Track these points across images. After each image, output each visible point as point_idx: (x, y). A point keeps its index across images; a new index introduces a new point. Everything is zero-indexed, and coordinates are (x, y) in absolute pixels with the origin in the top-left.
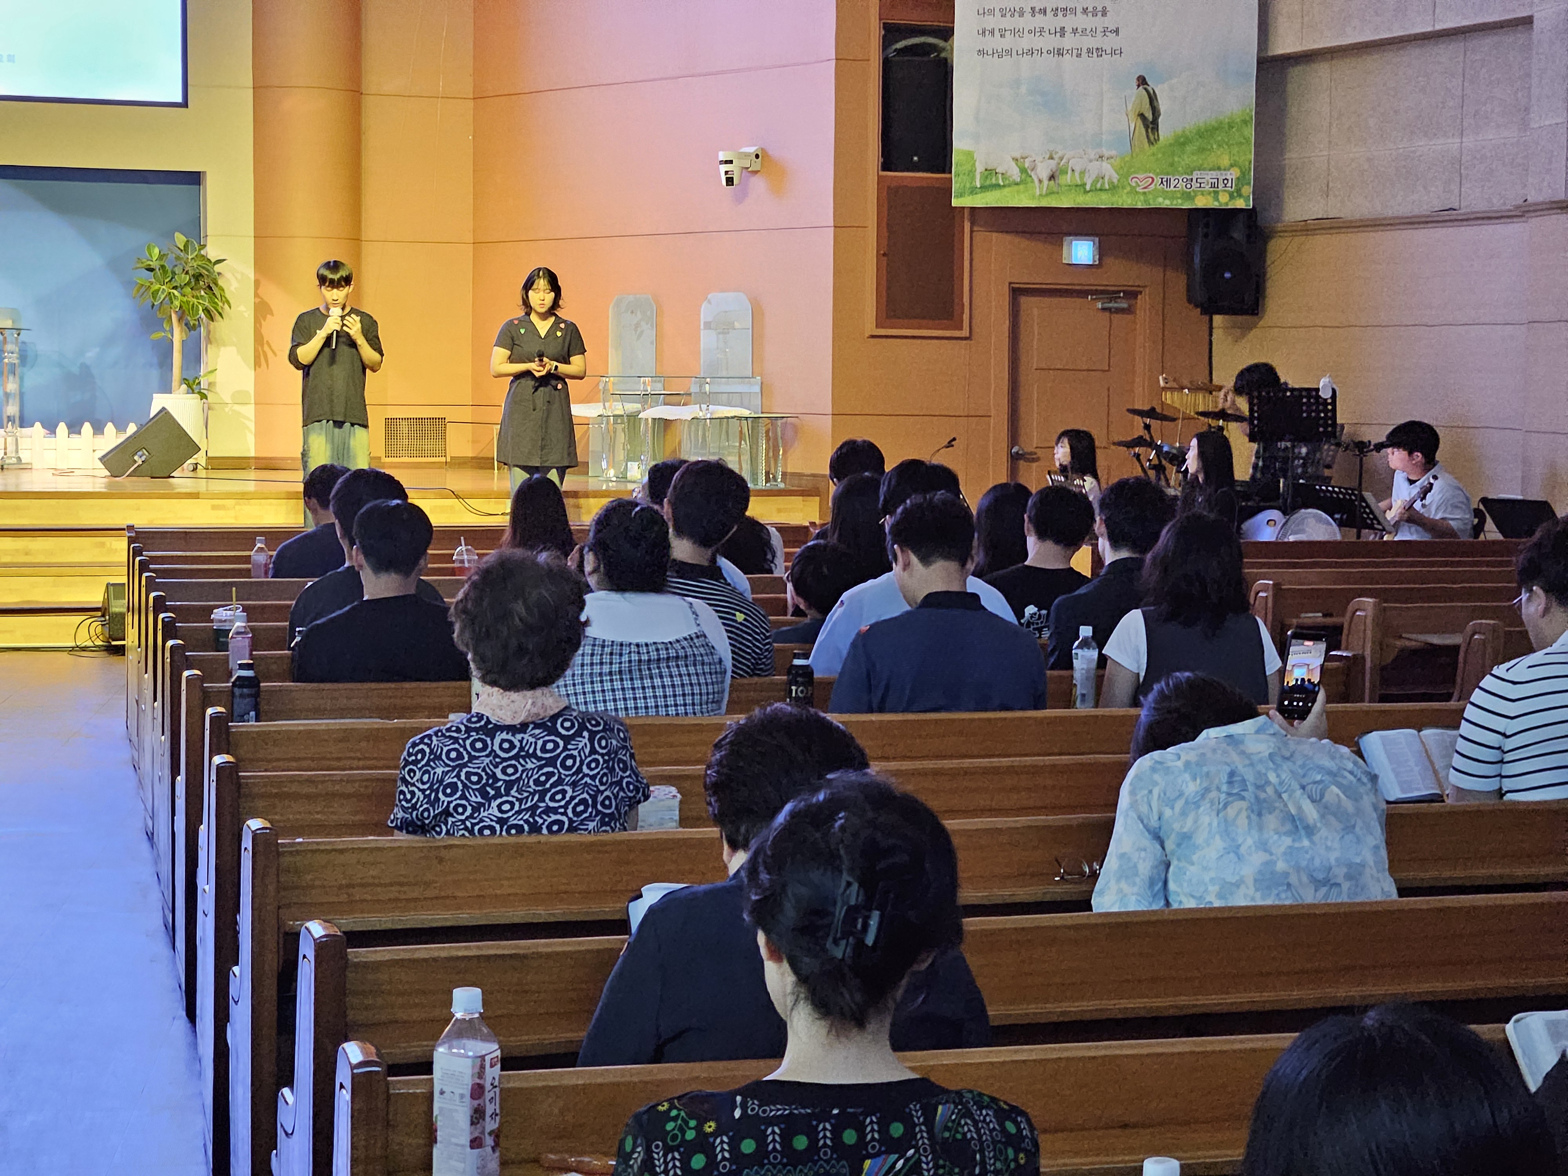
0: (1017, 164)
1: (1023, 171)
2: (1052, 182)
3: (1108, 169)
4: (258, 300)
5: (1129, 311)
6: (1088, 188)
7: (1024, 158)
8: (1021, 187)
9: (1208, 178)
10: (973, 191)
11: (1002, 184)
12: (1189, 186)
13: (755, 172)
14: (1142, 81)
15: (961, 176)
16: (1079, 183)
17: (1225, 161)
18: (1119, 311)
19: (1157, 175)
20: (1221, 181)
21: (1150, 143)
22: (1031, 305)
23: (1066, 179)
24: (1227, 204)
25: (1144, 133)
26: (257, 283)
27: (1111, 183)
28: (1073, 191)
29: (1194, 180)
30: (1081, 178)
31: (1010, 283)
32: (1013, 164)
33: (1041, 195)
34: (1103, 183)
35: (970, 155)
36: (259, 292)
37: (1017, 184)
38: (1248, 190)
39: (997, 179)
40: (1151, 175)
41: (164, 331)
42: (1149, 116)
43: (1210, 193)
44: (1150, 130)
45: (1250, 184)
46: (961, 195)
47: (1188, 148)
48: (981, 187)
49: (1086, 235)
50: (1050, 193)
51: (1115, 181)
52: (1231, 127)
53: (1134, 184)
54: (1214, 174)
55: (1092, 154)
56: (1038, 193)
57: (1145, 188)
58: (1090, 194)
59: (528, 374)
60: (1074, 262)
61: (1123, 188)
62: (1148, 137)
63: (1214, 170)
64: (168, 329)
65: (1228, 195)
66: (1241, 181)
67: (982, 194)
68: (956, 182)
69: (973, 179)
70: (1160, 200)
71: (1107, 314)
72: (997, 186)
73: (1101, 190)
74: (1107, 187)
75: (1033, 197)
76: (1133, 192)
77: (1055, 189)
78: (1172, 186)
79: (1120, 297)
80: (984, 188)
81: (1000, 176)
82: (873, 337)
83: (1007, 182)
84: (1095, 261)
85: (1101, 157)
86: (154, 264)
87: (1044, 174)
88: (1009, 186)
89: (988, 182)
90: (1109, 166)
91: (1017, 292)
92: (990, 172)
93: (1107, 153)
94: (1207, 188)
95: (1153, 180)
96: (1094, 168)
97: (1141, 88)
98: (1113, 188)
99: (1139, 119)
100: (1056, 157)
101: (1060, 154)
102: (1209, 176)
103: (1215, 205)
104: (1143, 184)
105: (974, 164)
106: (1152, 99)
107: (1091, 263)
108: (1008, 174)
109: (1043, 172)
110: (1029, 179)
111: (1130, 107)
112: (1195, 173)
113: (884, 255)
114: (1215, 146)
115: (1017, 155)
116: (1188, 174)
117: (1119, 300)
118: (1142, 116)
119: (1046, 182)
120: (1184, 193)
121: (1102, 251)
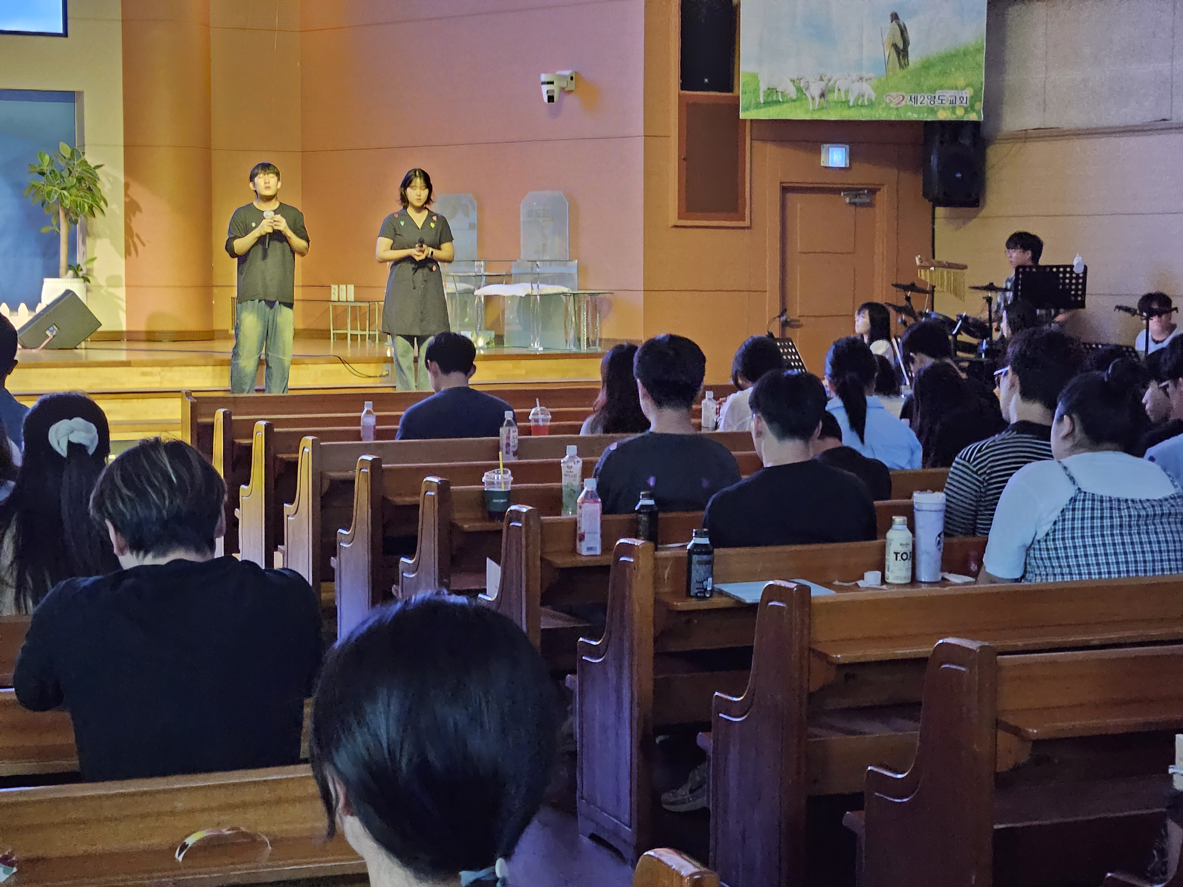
0: (794, 85)
1: (799, 90)
2: (823, 99)
3: (868, 89)
4: (127, 200)
5: (870, 205)
6: (851, 104)
7: (800, 80)
8: (798, 103)
9: (947, 95)
10: (758, 106)
11: (781, 100)
12: (932, 102)
13: (570, 92)
14: (895, 17)
15: (748, 93)
16: (844, 100)
17: (961, 82)
18: (862, 205)
19: (907, 93)
20: (958, 98)
21: (901, 67)
22: (796, 200)
23: (833, 97)
24: (962, 117)
25: (897, 58)
26: (127, 186)
27: (869, 100)
28: (839, 106)
29: (937, 97)
30: (846, 96)
31: (781, 183)
32: (791, 84)
33: (814, 110)
34: (863, 101)
35: (755, 76)
36: (129, 192)
37: (794, 101)
38: (979, 106)
39: (777, 96)
40: (903, 94)
41: (52, 225)
42: (901, 46)
43: (949, 108)
44: (901, 57)
45: (980, 101)
46: (747, 109)
47: (932, 72)
48: (764, 103)
49: (841, 143)
50: (821, 108)
51: (873, 98)
52: (965, 54)
53: (888, 101)
54: (952, 93)
55: (854, 76)
56: (811, 108)
57: (899, 103)
58: (853, 109)
59: (409, 259)
60: (831, 165)
61: (879, 104)
62: (900, 63)
63: (952, 89)
64: (55, 224)
65: (963, 110)
66: (974, 98)
67: (766, 109)
68: (743, 99)
69: (758, 96)
70: (910, 114)
71: (852, 208)
72: (778, 102)
73: (862, 106)
74: (866, 103)
75: (807, 111)
76: (888, 108)
77: (825, 106)
78: (919, 103)
79: (864, 194)
80: (767, 104)
81: (780, 94)
82: (676, 226)
83: (785, 99)
84: (846, 164)
85: (861, 79)
86: (46, 168)
87: (816, 93)
88: (787, 102)
89: (770, 99)
90: (869, 86)
91: (785, 190)
92: (771, 90)
93: (865, 75)
94: (947, 104)
95: (904, 97)
96: (857, 88)
97: (894, 22)
98: (871, 105)
99: (893, 49)
100: (825, 79)
101: (828, 76)
102: (949, 94)
103: (952, 117)
104: (896, 101)
105: (758, 84)
106: (903, 31)
107: (843, 166)
108: (787, 93)
109: (815, 90)
110: (804, 96)
111: (885, 38)
112: (937, 92)
113: (684, 159)
114: (953, 70)
115: (795, 78)
116: (931, 92)
117: (863, 196)
118: (895, 46)
119: (817, 99)
120: (928, 108)
121: (852, 156)
